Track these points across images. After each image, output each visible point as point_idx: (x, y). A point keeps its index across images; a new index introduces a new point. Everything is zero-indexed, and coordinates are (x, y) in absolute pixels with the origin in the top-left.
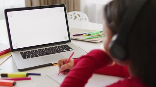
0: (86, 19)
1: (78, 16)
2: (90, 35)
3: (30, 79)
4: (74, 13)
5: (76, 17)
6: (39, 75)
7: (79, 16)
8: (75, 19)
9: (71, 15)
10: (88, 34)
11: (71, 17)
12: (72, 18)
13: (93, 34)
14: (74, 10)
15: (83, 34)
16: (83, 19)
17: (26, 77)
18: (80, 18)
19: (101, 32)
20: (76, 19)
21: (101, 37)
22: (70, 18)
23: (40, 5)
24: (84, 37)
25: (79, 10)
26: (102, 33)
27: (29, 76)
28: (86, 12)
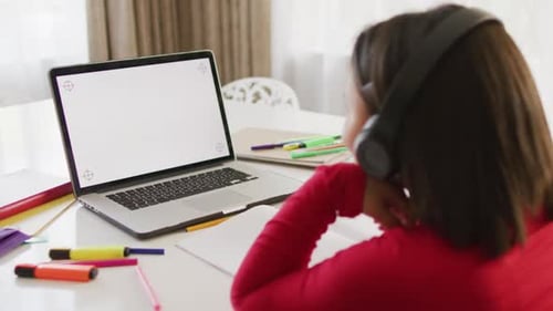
0: (289, 102)
1: (264, 94)
2: (303, 146)
3: (134, 262)
4: (253, 84)
5: (257, 97)
6: (160, 252)
7: (268, 91)
8: (254, 102)
9: (242, 90)
10: (297, 144)
11: (241, 95)
12: (244, 99)
13: (314, 144)
14: (251, 74)
15: (281, 146)
16: (279, 101)
17: (122, 257)
18: (273, 97)
19: (338, 138)
20: (259, 102)
21: (337, 152)
22: (238, 99)
23: (140, 54)
24: (287, 153)
25: (267, 73)
26: (339, 142)
27: (132, 257)
28: (290, 79)
